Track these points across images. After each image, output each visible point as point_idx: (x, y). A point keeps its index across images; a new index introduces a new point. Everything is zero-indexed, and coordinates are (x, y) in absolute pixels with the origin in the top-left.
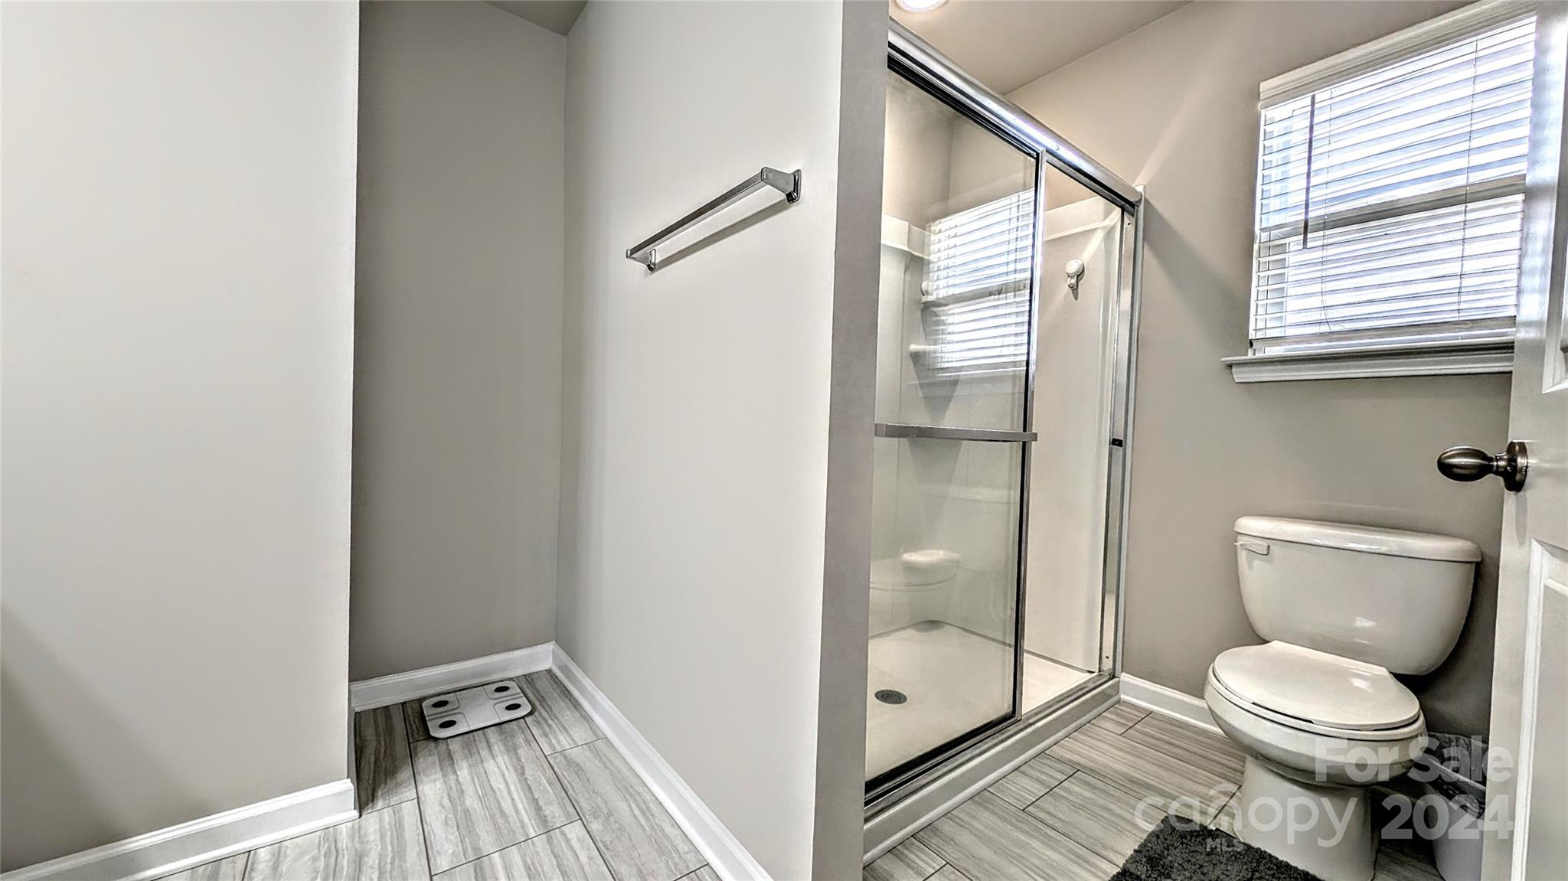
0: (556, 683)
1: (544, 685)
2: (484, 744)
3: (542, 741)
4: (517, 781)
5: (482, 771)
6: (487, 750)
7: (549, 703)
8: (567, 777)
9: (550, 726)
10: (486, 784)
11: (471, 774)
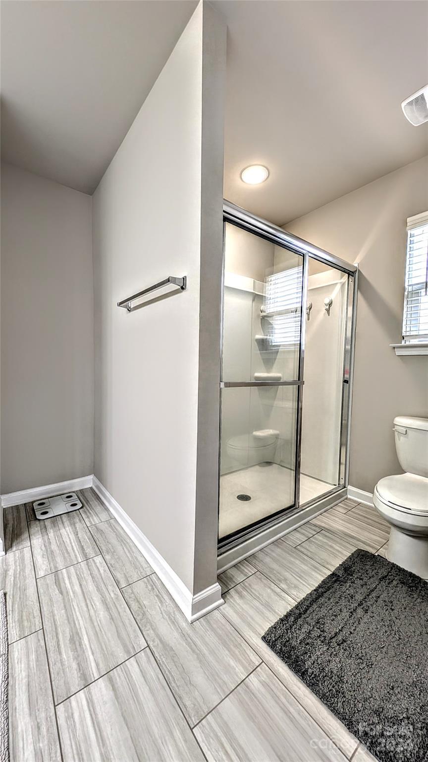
0: (94, 493)
1: (89, 495)
2: (61, 522)
3: (86, 520)
4: (74, 538)
5: (60, 534)
6: (62, 524)
7: (91, 503)
8: (97, 536)
9: (90, 513)
10: (61, 539)
11: (54, 535)
